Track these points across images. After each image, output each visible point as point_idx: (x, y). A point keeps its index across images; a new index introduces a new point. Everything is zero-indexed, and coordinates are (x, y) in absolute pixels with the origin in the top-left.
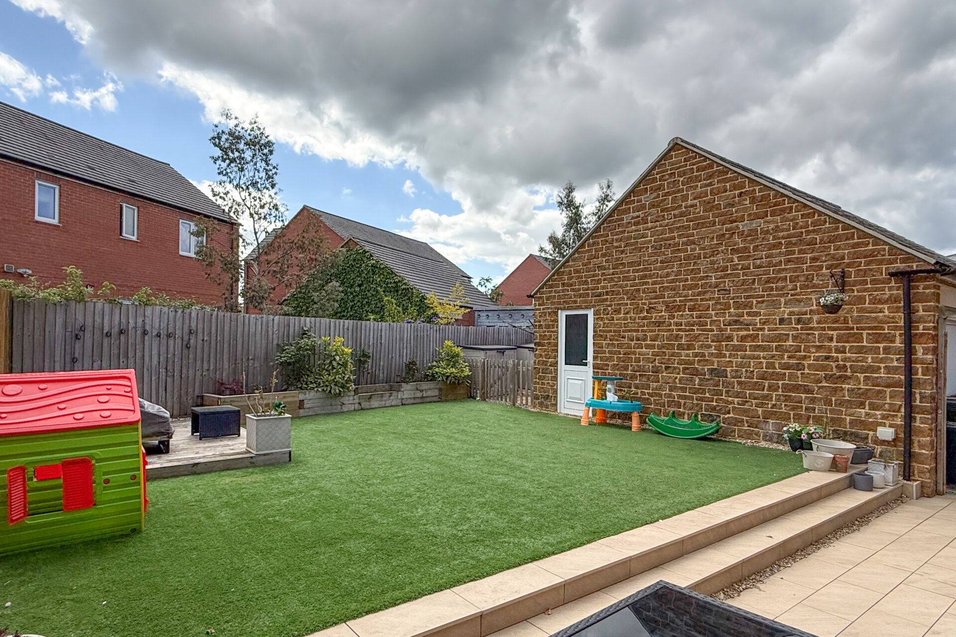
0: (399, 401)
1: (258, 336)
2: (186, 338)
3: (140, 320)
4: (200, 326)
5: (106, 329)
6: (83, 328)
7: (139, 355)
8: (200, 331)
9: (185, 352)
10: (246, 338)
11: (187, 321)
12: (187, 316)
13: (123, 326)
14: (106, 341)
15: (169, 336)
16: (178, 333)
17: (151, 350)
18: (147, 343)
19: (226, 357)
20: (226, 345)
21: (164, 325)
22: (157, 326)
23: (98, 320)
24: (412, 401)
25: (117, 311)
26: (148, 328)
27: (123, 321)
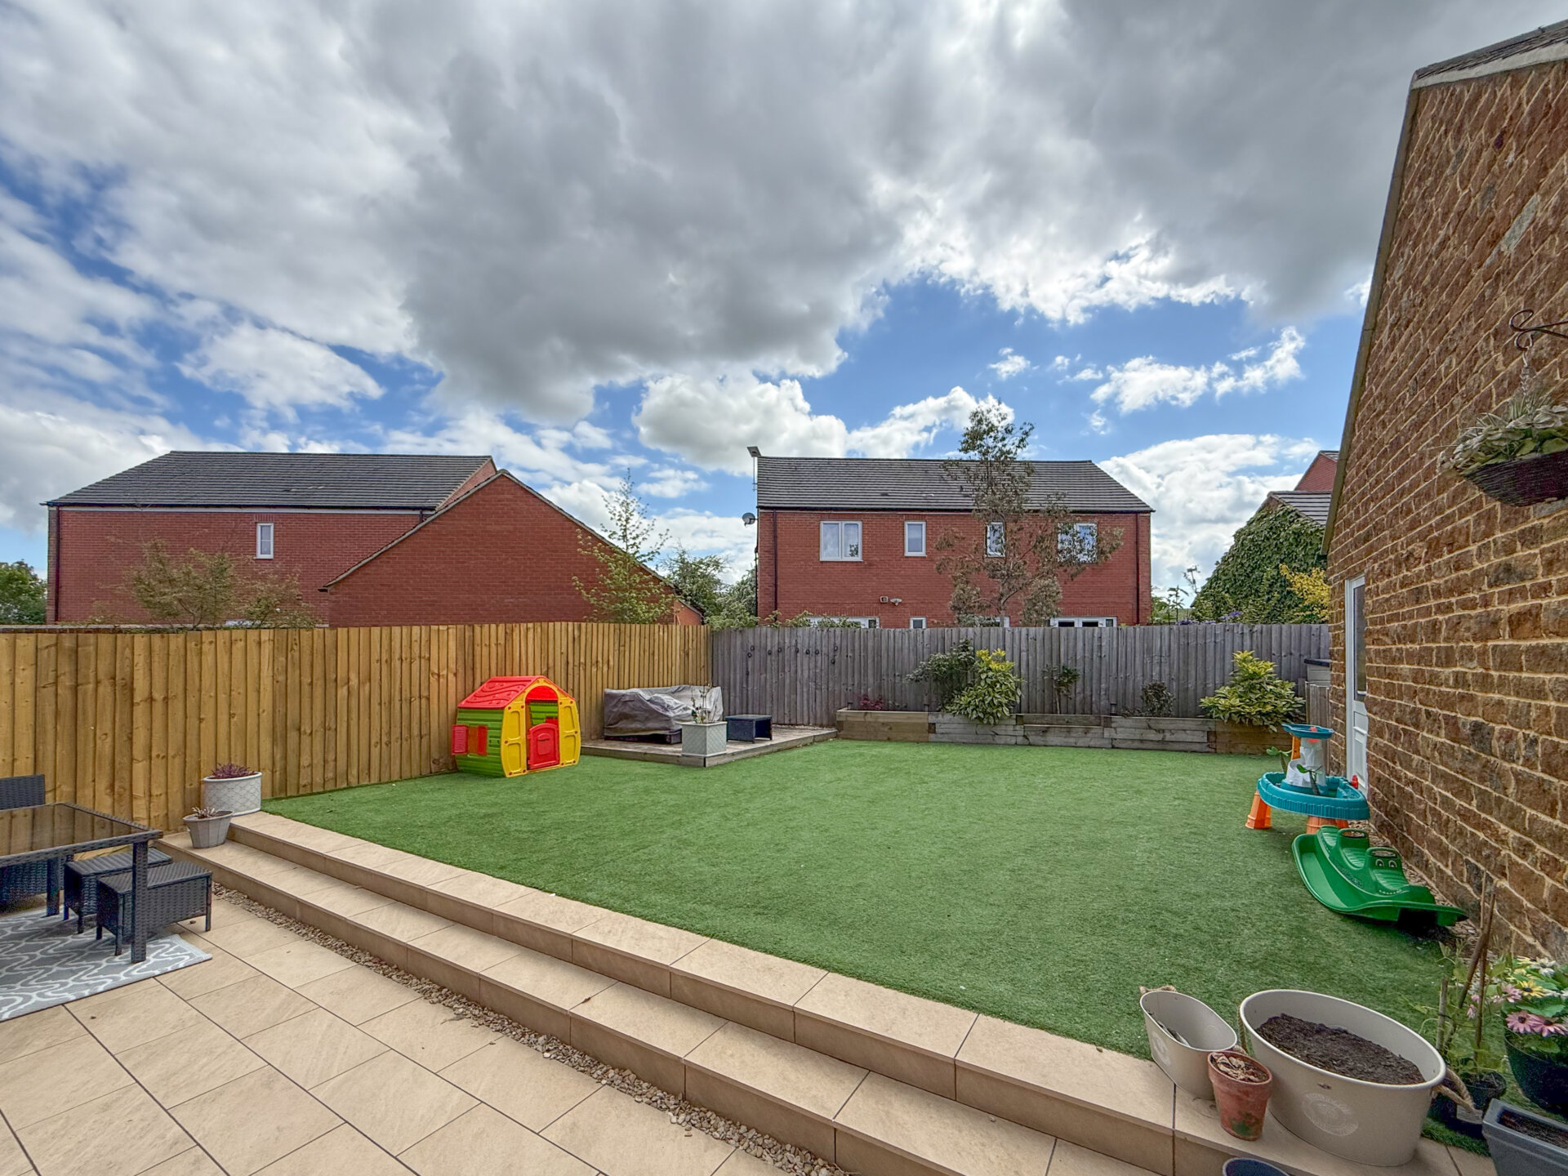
0: (1107, 742)
1: (906, 651)
2: (831, 655)
3: (794, 642)
4: (844, 643)
5: (769, 648)
6: (753, 648)
7: (793, 669)
8: (844, 647)
9: (831, 667)
10: (891, 654)
11: (832, 639)
12: (832, 634)
13: (781, 646)
14: (769, 657)
15: (817, 653)
16: (825, 650)
17: (802, 665)
18: (799, 659)
19: (870, 672)
20: (870, 661)
21: (812, 642)
22: (806, 646)
23: (763, 642)
24: (1136, 745)
25: (777, 633)
26: (799, 646)
27: (781, 641)
